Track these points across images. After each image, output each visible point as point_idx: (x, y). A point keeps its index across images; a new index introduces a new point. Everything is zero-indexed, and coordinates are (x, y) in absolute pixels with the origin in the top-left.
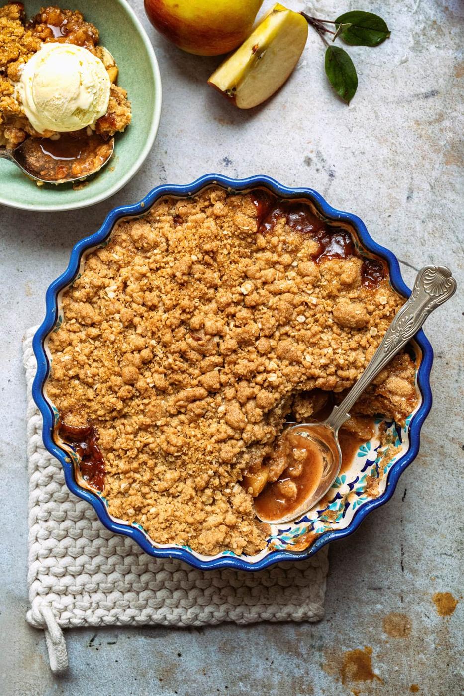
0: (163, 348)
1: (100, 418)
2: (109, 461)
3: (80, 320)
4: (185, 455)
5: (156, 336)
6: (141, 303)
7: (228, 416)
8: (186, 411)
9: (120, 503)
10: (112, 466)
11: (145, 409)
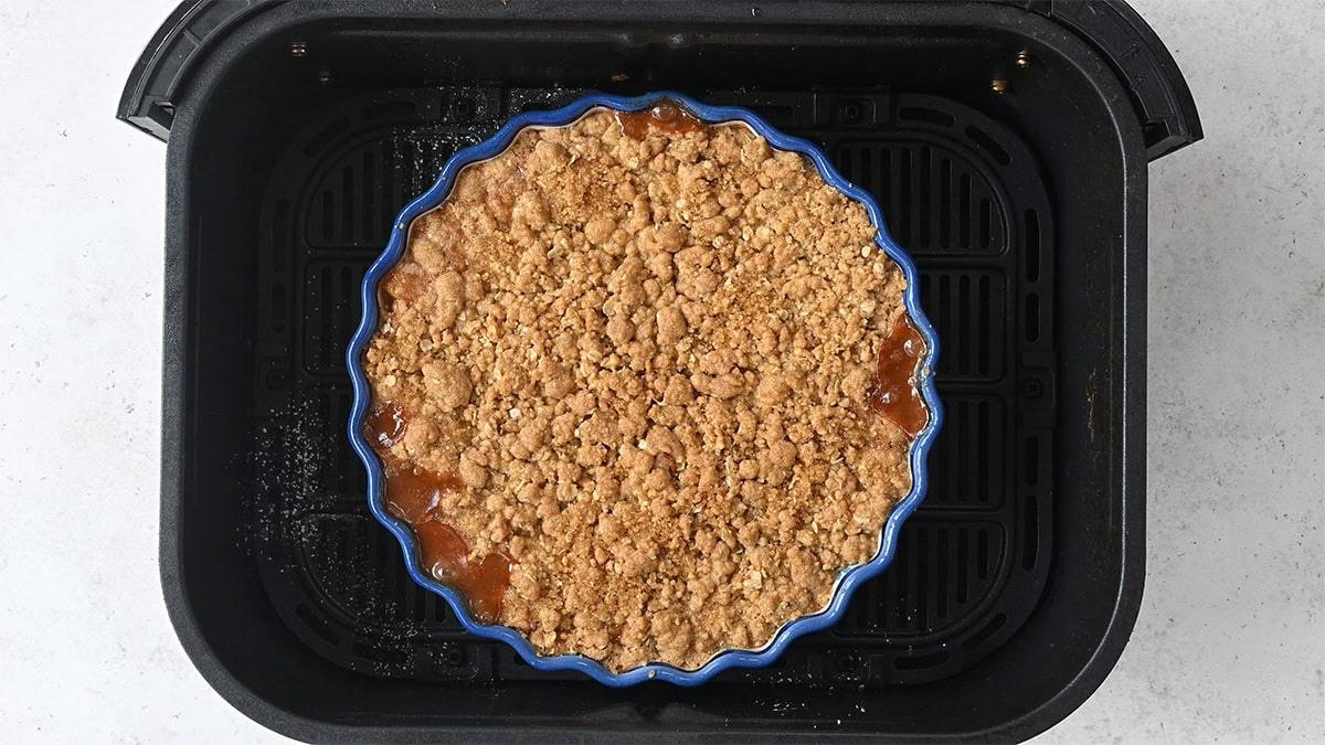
0: (721, 467)
1: (853, 416)
2: (871, 351)
3: (817, 564)
4: (762, 310)
5: (722, 488)
6: (720, 543)
7: (680, 333)
8: (733, 368)
9: (887, 289)
10: (871, 344)
11: (786, 399)
